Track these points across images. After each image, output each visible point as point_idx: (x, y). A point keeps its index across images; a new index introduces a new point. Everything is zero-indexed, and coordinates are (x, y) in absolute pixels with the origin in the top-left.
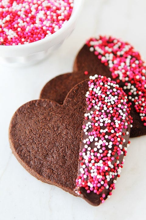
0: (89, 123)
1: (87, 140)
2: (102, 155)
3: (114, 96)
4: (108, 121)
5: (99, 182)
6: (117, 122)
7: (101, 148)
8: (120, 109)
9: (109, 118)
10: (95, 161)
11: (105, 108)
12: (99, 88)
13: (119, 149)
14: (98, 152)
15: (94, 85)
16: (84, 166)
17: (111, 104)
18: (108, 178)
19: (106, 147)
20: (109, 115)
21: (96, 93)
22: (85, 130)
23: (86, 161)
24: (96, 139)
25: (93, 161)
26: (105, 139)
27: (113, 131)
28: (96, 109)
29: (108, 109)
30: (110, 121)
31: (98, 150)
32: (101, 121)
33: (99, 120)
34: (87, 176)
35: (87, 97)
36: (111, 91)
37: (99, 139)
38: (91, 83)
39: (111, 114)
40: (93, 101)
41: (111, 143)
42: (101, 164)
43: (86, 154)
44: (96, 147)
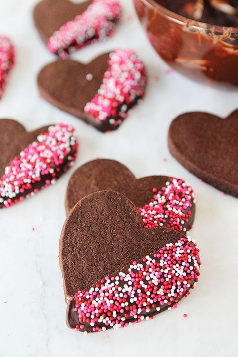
0: (141, 266)
1: (124, 275)
2: (118, 299)
3: (185, 271)
4: (155, 281)
5: (91, 314)
6: (161, 292)
7: (124, 293)
8: (176, 286)
9: (159, 280)
10: (109, 296)
11: (166, 271)
12: (182, 251)
13: (135, 310)
14: (119, 292)
15: (183, 245)
16: (97, 289)
17: (174, 274)
18: (101, 320)
19: (129, 297)
20: (162, 280)
21: (175, 252)
22: (132, 267)
23: (103, 288)
24: (130, 283)
25: (107, 294)
26: (136, 291)
27: (148, 293)
28: (160, 263)
29: (168, 274)
30: (156, 284)
31: (121, 291)
32: (152, 276)
33: (151, 273)
34: (90, 298)
35: (166, 247)
36: (188, 265)
37: (133, 285)
38: (183, 241)
39: (165, 280)
40: (165, 255)
41: (136, 299)
42: (109, 303)
43: (109, 283)
44: (123, 288)
